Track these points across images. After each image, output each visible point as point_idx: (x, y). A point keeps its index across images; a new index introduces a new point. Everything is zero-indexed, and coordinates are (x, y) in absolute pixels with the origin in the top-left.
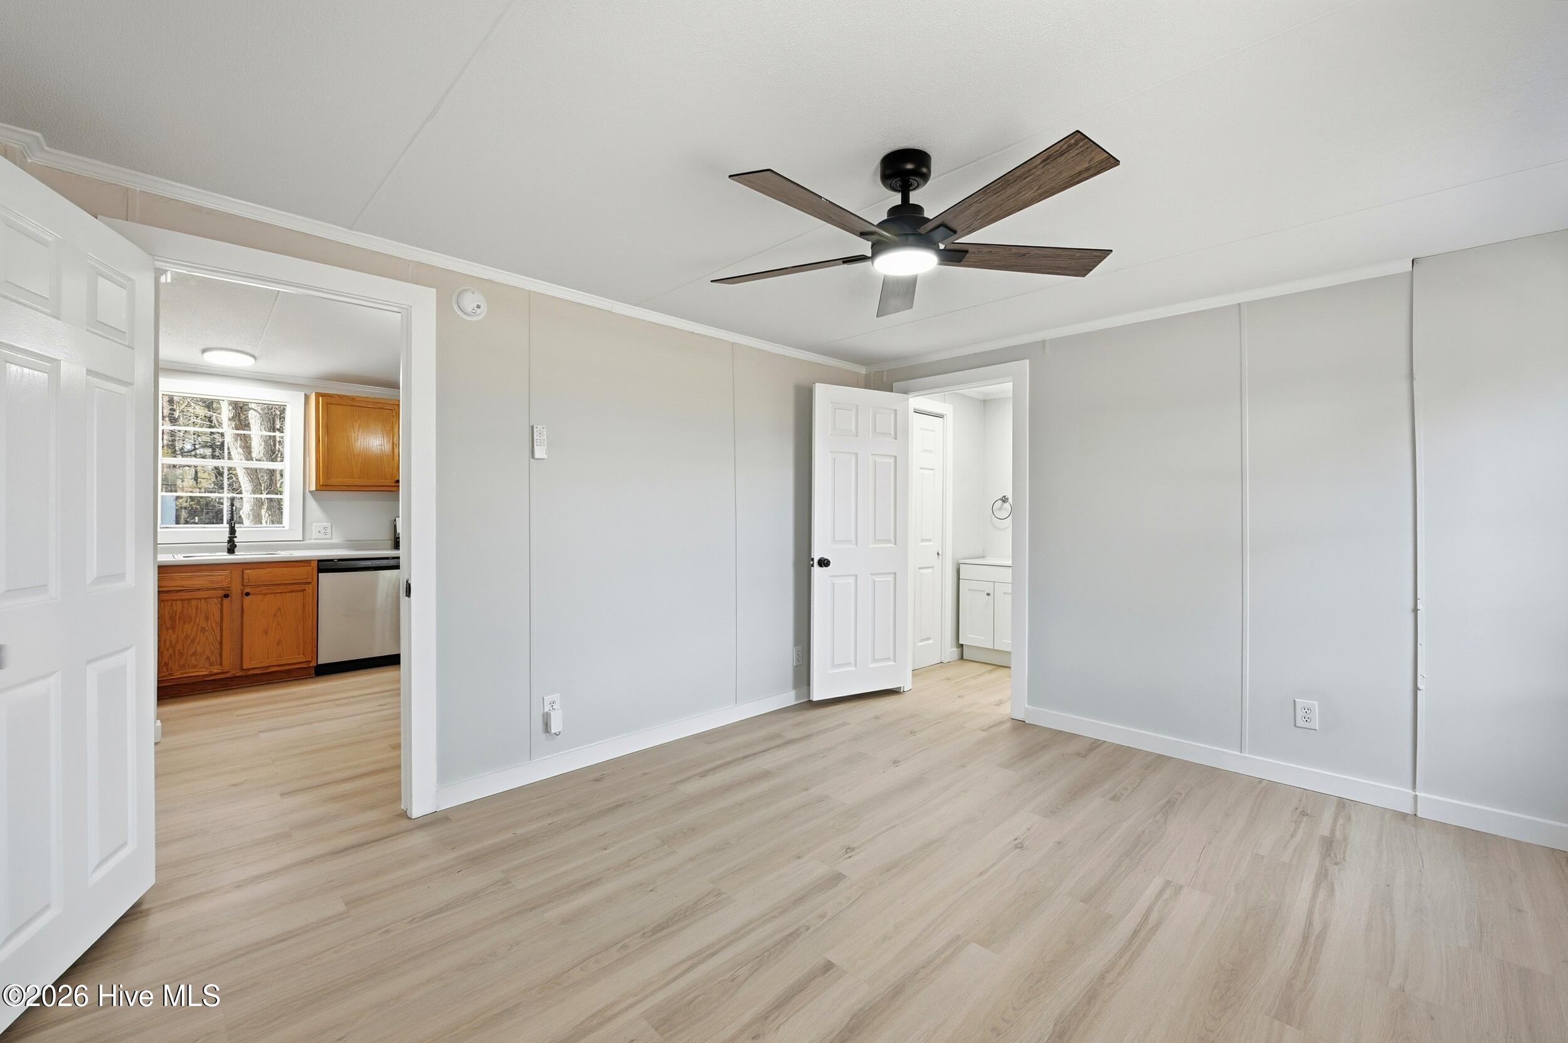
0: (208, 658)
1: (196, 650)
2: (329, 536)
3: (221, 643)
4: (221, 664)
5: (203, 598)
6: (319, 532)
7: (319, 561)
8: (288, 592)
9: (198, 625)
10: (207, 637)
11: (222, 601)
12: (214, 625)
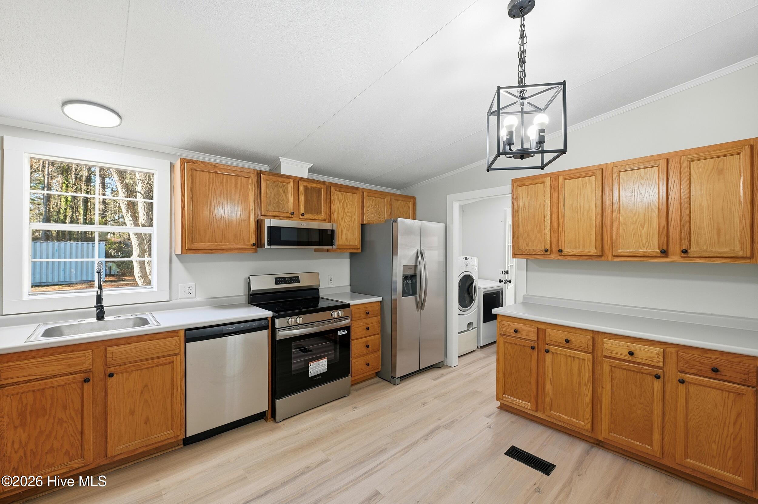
0: (67, 453)
1: (52, 446)
2: (193, 295)
3: (82, 433)
4: (82, 457)
5: (59, 386)
6: (185, 292)
7: (186, 330)
8: (156, 366)
9: (54, 417)
10: (66, 428)
11: (82, 385)
12: (73, 414)
